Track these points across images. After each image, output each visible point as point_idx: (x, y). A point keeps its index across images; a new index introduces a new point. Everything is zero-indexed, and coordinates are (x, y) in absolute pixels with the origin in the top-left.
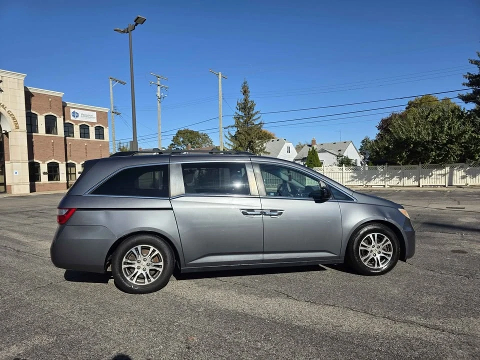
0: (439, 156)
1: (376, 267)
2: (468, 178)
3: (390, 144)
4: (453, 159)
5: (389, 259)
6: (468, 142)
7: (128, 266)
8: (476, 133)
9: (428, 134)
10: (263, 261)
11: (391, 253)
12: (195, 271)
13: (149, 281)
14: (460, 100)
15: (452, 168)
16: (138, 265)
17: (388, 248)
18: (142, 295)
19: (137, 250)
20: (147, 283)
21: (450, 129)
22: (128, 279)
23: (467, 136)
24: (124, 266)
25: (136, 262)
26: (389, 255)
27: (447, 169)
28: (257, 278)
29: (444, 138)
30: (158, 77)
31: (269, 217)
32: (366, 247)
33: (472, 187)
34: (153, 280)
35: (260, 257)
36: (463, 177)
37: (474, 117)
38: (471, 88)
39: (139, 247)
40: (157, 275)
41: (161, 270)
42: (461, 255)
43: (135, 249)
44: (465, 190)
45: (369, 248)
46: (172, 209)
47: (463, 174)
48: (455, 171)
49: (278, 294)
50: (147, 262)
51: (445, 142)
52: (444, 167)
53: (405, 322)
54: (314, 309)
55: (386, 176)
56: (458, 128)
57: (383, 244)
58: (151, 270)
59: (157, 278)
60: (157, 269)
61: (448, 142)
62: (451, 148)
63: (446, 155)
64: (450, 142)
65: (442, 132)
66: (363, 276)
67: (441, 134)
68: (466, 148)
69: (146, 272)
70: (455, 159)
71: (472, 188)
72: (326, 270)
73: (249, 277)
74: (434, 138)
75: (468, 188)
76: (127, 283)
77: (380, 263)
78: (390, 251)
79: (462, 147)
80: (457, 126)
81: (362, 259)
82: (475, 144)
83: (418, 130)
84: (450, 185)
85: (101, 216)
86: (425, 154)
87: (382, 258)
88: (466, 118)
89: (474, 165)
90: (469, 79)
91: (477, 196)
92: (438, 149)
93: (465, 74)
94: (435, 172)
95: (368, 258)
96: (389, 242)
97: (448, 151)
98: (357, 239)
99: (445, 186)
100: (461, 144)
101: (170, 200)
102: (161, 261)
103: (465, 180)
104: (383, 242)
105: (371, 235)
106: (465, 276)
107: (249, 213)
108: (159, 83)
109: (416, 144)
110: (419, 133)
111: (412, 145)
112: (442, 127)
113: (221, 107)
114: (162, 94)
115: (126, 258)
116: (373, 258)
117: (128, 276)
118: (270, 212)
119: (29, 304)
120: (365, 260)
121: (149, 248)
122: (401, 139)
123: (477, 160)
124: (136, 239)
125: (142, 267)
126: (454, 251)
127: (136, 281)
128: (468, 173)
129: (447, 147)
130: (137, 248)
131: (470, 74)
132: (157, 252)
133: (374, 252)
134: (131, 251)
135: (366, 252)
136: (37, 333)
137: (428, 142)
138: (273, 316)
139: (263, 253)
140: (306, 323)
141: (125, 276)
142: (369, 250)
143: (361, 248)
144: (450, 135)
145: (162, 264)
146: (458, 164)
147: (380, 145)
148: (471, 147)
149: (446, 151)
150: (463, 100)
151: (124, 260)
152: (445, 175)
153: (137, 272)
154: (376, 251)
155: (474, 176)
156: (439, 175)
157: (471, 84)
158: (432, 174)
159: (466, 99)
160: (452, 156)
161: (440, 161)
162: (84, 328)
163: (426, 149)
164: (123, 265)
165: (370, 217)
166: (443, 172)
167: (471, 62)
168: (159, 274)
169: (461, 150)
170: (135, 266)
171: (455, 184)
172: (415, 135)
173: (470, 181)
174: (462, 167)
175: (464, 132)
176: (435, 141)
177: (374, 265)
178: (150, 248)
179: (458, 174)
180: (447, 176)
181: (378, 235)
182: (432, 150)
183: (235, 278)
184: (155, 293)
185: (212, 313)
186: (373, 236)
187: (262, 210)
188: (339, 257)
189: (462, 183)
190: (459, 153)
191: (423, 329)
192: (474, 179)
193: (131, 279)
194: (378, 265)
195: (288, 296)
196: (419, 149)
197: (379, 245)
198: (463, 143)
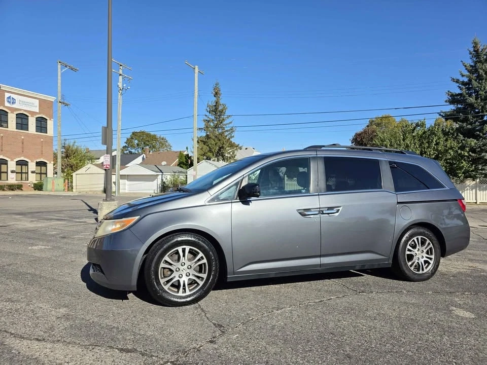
108: (121, 72)
113: (196, 105)
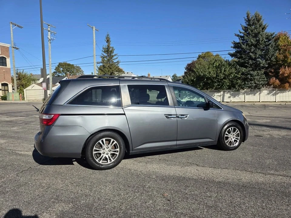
0: (219, 85)
1: (232, 146)
2: (232, 98)
3: (194, 78)
4: (226, 87)
5: (238, 141)
6: (233, 78)
7: (97, 152)
8: (237, 74)
9: (214, 73)
10: (176, 145)
11: (239, 138)
12: (138, 153)
13: (110, 161)
14: (229, 56)
15: (224, 92)
16: (103, 151)
17: (238, 135)
18: (107, 170)
21: (225, 71)
22: (97, 160)
23: (232, 75)
25: (102, 149)
26: (238, 139)
27: (222, 93)
29: (222, 76)
30: (49, 25)
31: (180, 119)
33: (234, 102)
34: (113, 160)
35: (174, 143)
36: (229, 97)
37: (236, 65)
38: (235, 49)
39: (104, 140)
40: (115, 158)
41: (118, 154)
43: (101, 141)
46: (124, 114)
47: (230, 95)
48: (226, 94)
50: (109, 149)
51: (222, 78)
52: (220, 92)
54: (218, 171)
56: (229, 71)
57: (236, 133)
58: (111, 154)
60: (116, 153)
61: (223, 79)
62: (225, 82)
63: (222, 85)
64: (225, 78)
65: (221, 72)
66: (225, 151)
67: (220, 74)
68: (232, 81)
69: (109, 156)
70: (226, 88)
71: (233, 103)
74: (217, 76)
75: (232, 103)
76: (96, 163)
77: (234, 143)
79: (230, 81)
80: (228, 70)
81: (226, 142)
82: (236, 80)
83: (209, 71)
84: (223, 101)
85: (78, 119)
86: (212, 84)
87: (235, 141)
88: (232, 65)
89: (235, 91)
90: (234, 44)
92: (218, 81)
93: (233, 42)
94: (216, 94)
95: (229, 141)
96: (239, 132)
97: (223, 83)
98: (223, 131)
99: (220, 102)
100: (229, 79)
101: (123, 108)
102: (118, 148)
103: (230, 99)
104: (236, 132)
105: (230, 128)
108: (49, 29)
109: (208, 78)
110: (210, 73)
111: (206, 79)
112: (221, 70)
113: (95, 50)
114: (52, 37)
115: (95, 147)
116: (231, 141)
118: (181, 116)
120: (227, 142)
122: (200, 75)
123: (236, 88)
124: (102, 134)
125: (106, 153)
126: (255, 136)
127: (102, 162)
128: (232, 95)
129: (223, 81)
130: (103, 140)
131: (234, 42)
132: (115, 142)
133: (231, 137)
134: (99, 142)
135: (227, 138)
137: (214, 78)
138: (200, 177)
139: (177, 140)
140: (220, 179)
141: (95, 159)
142: (229, 137)
143: (226, 136)
144: (225, 74)
145: (118, 150)
146: (227, 90)
147: (189, 78)
148: (234, 81)
149: (222, 83)
150: (230, 55)
152: (220, 96)
153: (103, 156)
154: (232, 137)
155: (235, 97)
156: (218, 96)
157: (235, 47)
158: (214, 96)
159: (232, 55)
160: (225, 86)
161: (219, 88)
163: (213, 82)
164: (93, 152)
165: (231, 118)
166: (219, 94)
167: (236, 35)
168: (116, 156)
169: (229, 83)
170: (101, 152)
171: (225, 101)
172: (207, 73)
173: (233, 99)
174: (229, 92)
175: (232, 73)
176: (218, 77)
178: (111, 140)
179: (227, 95)
180: (222, 96)
181: (234, 128)
182: (216, 83)
184: (115, 169)
186: (232, 129)
187: (176, 115)
188: (215, 141)
189: (228, 100)
190: (228, 84)
191: (281, 177)
192: (235, 98)
194: (233, 145)
195: (197, 165)
196: (209, 82)
197: (234, 133)
198: (231, 79)
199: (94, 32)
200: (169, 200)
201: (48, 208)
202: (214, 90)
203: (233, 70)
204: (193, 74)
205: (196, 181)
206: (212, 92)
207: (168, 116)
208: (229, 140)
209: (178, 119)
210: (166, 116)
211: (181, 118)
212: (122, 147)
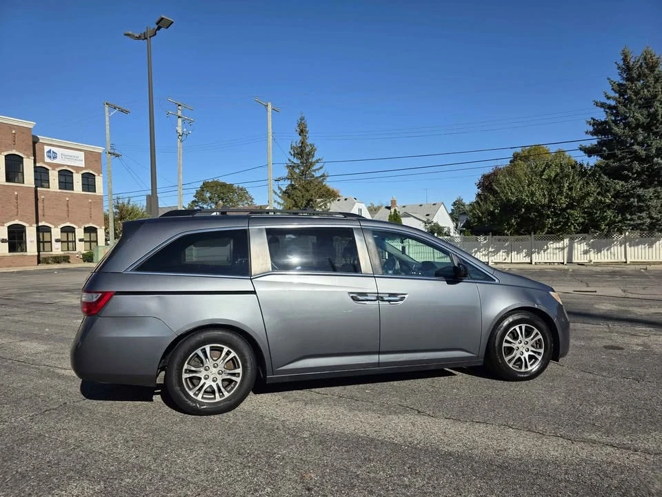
0: (556, 224)
1: (523, 370)
2: (592, 253)
3: (495, 208)
4: (574, 228)
5: (540, 358)
6: (592, 207)
7: (191, 375)
8: (602, 196)
9: (544, 195)
10: (378, 364)
11: (542, 351)
12: (286, 380)
13: (220, 397)
14: (582, 153)
15: (572, 240)
16: (206, 373)
17: (538, 344)
18: (212, 417)
19: (204, 352)
20: (218, 399)
21: (570, 189)
22: (191, 393)
23: (591, 199)
24: (185, 376)
25: (202, 369)
26: (539, 354)
27: (566, 241)
28: (368, 388)
29: (564, 202)
30: (179, 105)
31: (387, 303)
32: (510, 343)
33: (597, 264)
34: (227, 395)
35: (374, 359)
36: (586, 252)
37: (600, 175)
38: (595, 137)
39: (208, 348)
40: (233, 388)
41: (238, 380)
42: (618, 352)
43: (202, 350)
44: (589, 268)
45: (515, 345)
46: (254, 292)
47: (586, 248)
48: (576, 244)
49: (406, 409)
50: (218, 369)
51: (564, 206)
52: (562, 239)
53: (584, 441)
54: (461, 428)
55: (490, 250)
56: (581, 189)
57: (532, 339)
58: (223, 380)
59: (232, 392)
60: (234, 378)
61: (568, 207)
62: (572, 215)
63: (566, 224)
64: (570, 206)
65: (561, 193)
66: (507, 382)
67: (559, 196)
68: (590, 214)
69: (217, 384)
70: (577, 229)
71: (596, 266)
72: (455, 375)
73: (356, 386)
74: (550, 201)
75: (592, 265)
76: (190, 400)
77: (529, 364)
78: (541, 347)
79: (585, 213)
80: (578, 186)
81: (507, 359)
82: (600, 209)
83: (532, 190)
84: (570, 262)
85: (152, 303)
86: (539, 221)
88: (590, 176)
89: (600, 237)
90: (593, 126)
91: (607, 276)
92: (556, 215)
93: (589, 120)
94: (552, 245)
95: (514, 357)
96: (540, 336)
97: (568, 218)
98: (499, 333)
99: (563, 263)
100: (584, 209)
101: (251, 279)
102: (239, 367)
103: (588, 255)
104: (532, 337)
105: (517, 328)
106: (633, 379)
107: (360, 298)
109: (529, 208)
110: (533, 194)
111: (523, 210)
112: (561, 188)
114: (185, 130)
115: (188, 364)
116: (520, 358)
117: (190, 389)
118: (389, 296)
119: (40, 435)
120: (510, 361)
121: (221, 350)
122: (509, 201)
123: (603, 230)
124: (203, 336)
125: (211, 377)
126: (606, 347)
127: (203, 398)
128: (592, 246)
129: (567, 213)
130: (204, 349)
131: (594, 120)
132: (233, 354)
133: (521, 349)
134: (196, 353)
135: (510, 350)
136: (70, 478)
137: (543, 206)
138: (410, 440)
139: (379, 353)
140: (456, 448)
141: (187, 389)
142: (514, 348)
143: (505, 345)
144: (571, 198)
145: (239, 371)
146: (579, 235)
147: (484, 208)
148: (596, 213)
149: (566, 218)
150: (585, 152)
151: (186, 366)
152: (563, 249)
153: (205, 383)
154: (523, 348)
155: (599, 251)
156: (556, 248)
157: (595, 133)
158: (548, 248)
159: (589, 152)
160: (572, 224)
161: (559, 230)
162: (141, 468)
163: (541, 215)
164: (183, 373)
165: (517, 303)
166: (560, 245)
167: (597, 104)
168: (235, 385)
169: (584, 218)
170: (202, 375)
171: (575, 260)
172: (527, 196)
173: (594, 257)
174: (584, 239)
175: (588, 194)
176: (553, 204)
177: (521, 367)
178: (223, 348)
179: (580, 247)
180: (566, 250)
181: (526, 327)
182: (548, 217)
183: (337, 390)
184: (230, 414)
185: (324, 440)
186: (520, 328)
187: (378, 293)
188: (478, 357)
189: (584, 259)
190: (581, 220)
191: (610, 449)
192: (599, 254)
193: (195, 394)
194: (526, 366)
195: (419, 412)
196: (532, 215)
197: (527, 340)
198: (587, 208)
199: (270, 114)
200: (309, 489)
201: (53, 490)
202: (547, 235)
203: (592, 187)
204: (492, 198)
205: (396, 447)
206: (542, 239)
207: (357, 297)
208: (516, 354)
209: (381, 303)
210: (352, 297)
211: (389, 301)
212: (249, 365)
